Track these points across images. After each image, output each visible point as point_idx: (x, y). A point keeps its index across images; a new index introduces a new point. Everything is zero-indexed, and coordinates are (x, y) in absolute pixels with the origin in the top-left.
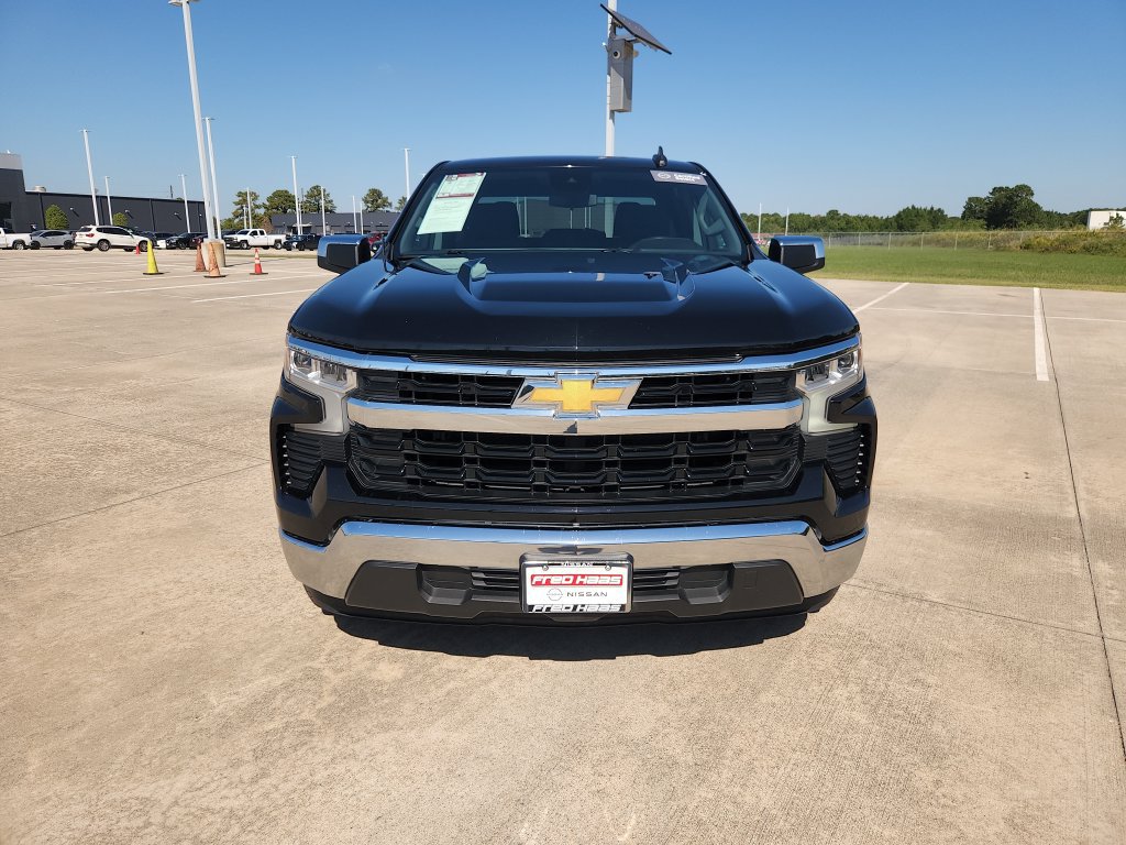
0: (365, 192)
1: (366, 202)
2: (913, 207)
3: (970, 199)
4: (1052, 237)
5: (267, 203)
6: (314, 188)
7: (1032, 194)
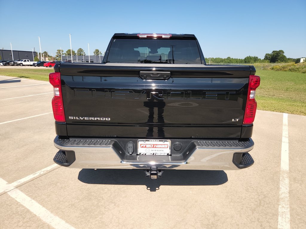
0: (94, 50)
1: (94, 53)
2: (250, 56)
3: (266, 54)
4: (280, 66)
5: (66, 53)
6: (80, 49)
7: (284, 53)
